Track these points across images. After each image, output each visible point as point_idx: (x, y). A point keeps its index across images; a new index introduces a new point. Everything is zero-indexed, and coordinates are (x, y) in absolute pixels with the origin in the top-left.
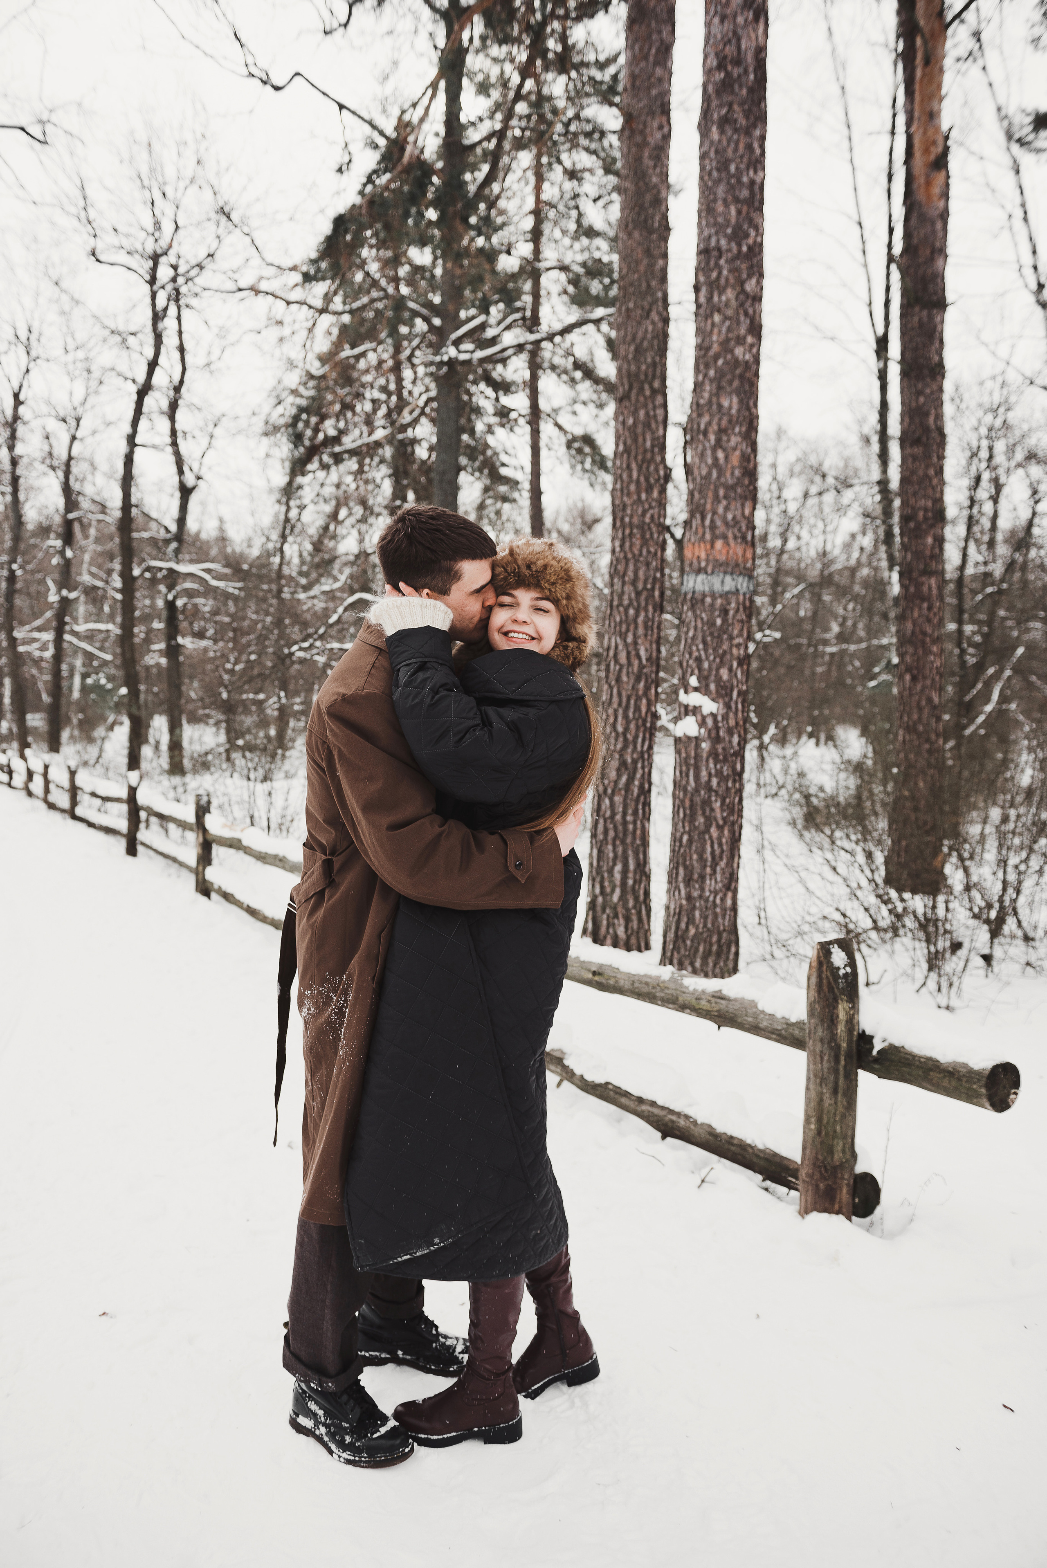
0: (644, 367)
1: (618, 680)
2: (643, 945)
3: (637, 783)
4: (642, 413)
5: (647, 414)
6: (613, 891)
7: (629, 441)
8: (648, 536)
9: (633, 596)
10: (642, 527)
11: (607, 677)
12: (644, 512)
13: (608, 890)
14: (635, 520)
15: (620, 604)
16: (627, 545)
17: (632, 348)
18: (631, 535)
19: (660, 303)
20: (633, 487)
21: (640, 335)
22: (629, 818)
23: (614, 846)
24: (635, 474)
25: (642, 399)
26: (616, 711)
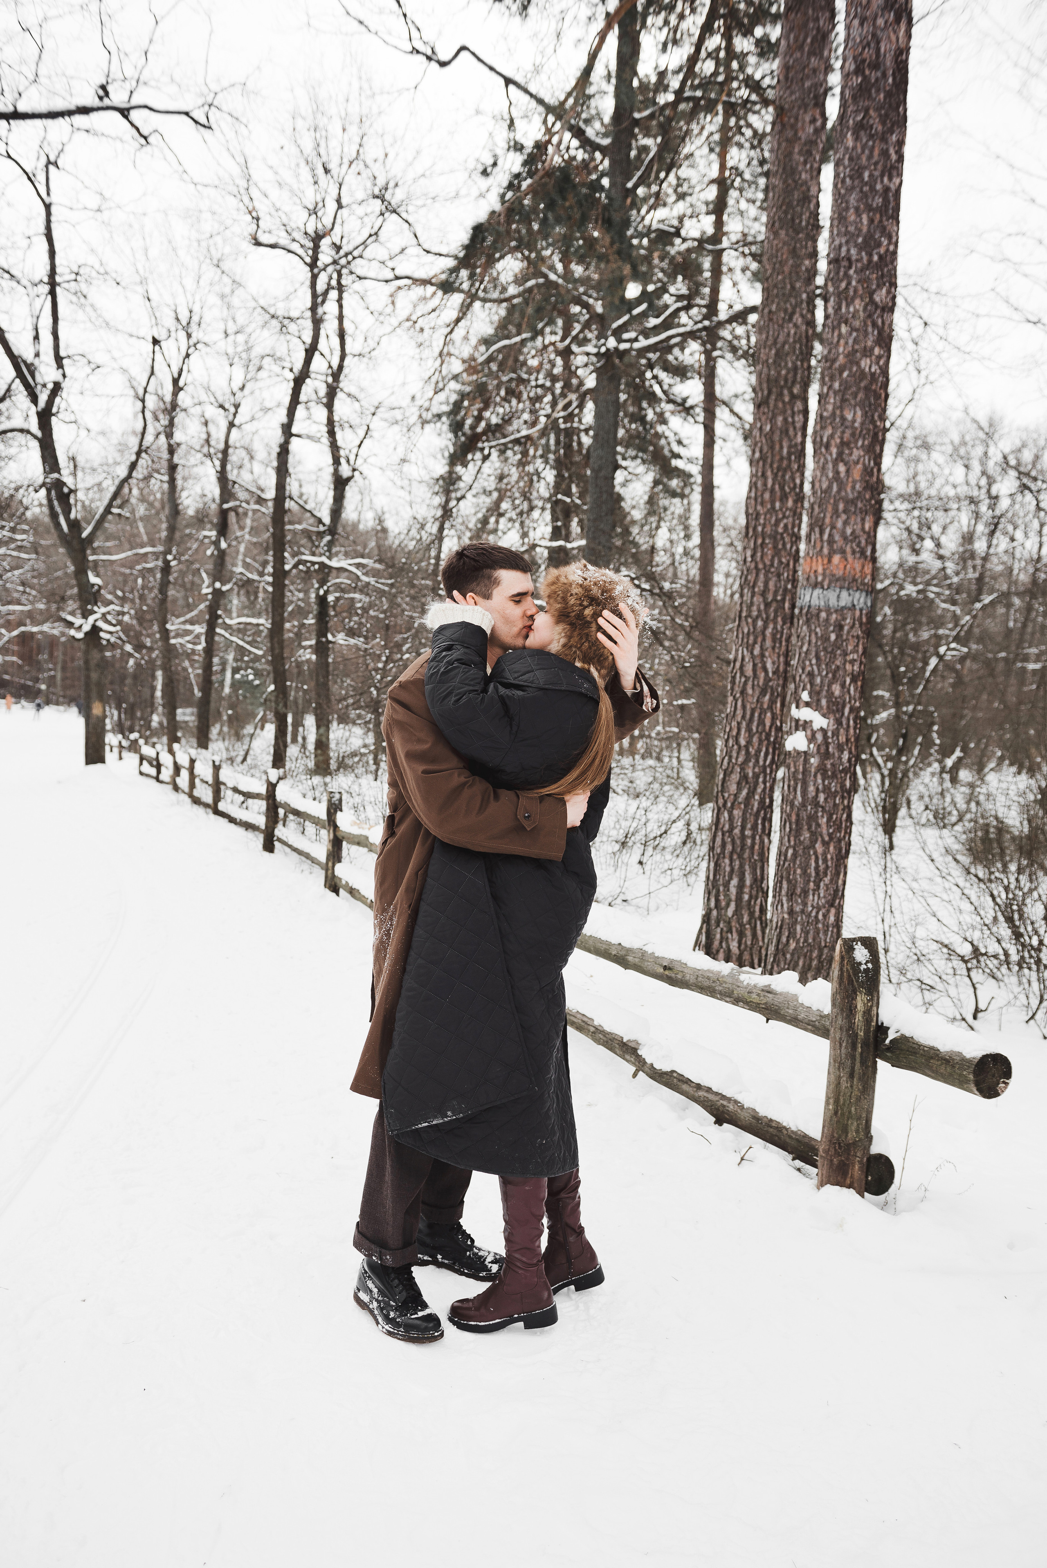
0: (783, 372)
1: (743, 692)
2: (756, 961)
3: (757, 797)
4: (780, 419)
5: (785, 420)
6: (728, 905)
7: (765, 449)
8: (780, 546)
9: (762, 607)
10: (774, 537)
11: (732, 689)
12: (778, 522)
13: (723, 904)
14: (768, 530)
15: (749, 616)
16: (759, 554)
17: (773, 352)
18: (763, 544)
19: (804, 305)
20: (767, 496)
21: (781, 339)
22: (748, 833)
23: (731, 860)
24: (770, 482)
25: (780, 405)
26: (739, 724)
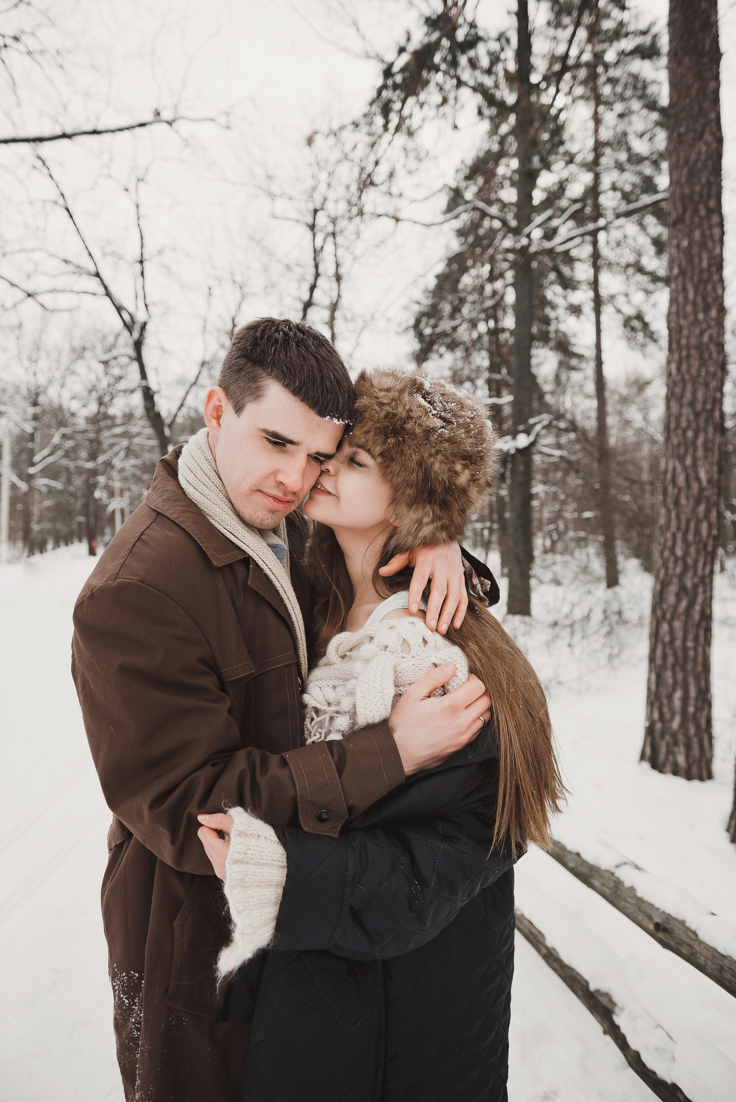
0: (698, 188)
1: (677, 503)
2: (705, 774)
3: (698, 608)
4: (697, 234)
5: (703, 234)
6: (672, 718)
7: (684, 264)
8: (706, 355)
9: (692, 417)
10: (700, 347)
11: (665, 501)
12: (702, 333)
13: (667, 716)
14: (693, 341)
15: (678, 427)
16: (684, 367)
17: (685, 171)
18: (688, 357)
19: (713, 124)
20: (689, 309)
21: (693, 157)
22: (690, 644)
23: (674, 672)
24: (691, 295)
25: (697, 220)
26: (674, 536)
